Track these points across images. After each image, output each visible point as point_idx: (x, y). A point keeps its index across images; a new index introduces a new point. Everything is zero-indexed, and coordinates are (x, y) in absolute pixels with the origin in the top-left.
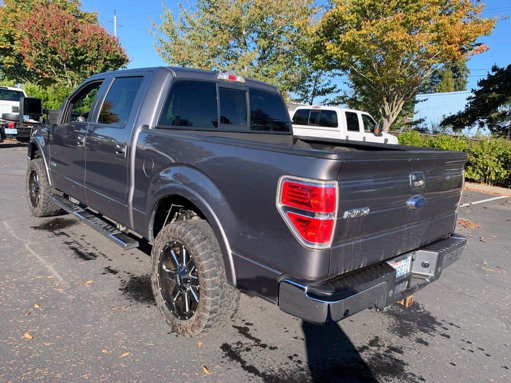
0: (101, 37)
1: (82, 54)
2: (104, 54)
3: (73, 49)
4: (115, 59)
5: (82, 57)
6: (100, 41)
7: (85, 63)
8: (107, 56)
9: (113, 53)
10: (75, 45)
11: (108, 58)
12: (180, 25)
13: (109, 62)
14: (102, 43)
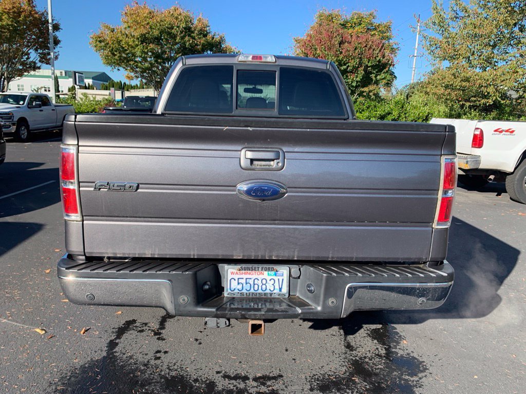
0: (365, 45)
1: (345, 64)
2: (365, 61)
3: (337, 60)
4: (376, 65)
5: (345, 67)
6: (364, 49)
7: (348, 72)
8: (368, 62)
9: (374, 59)
10: (338, 57)
11: (370, 64)
12: (452, 14)
13: (370, 68)
14: (366, 50)
